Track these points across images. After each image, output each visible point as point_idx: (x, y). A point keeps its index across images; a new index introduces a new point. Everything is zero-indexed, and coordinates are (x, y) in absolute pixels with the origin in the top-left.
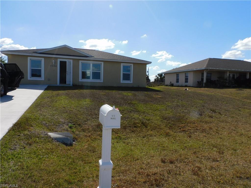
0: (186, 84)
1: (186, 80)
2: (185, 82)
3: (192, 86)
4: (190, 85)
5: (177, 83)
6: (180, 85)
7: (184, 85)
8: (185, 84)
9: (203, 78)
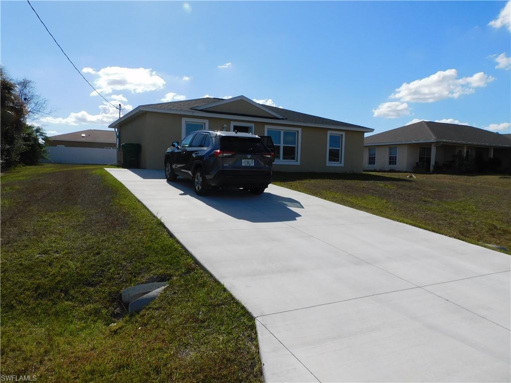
0: (393, 167)
1: (392, 160)
2: (390, 164)
3: (405, 170)
4: (400, 170)
5: (371, 166)
6: (378, 169)
7: (387, 170)
8: (388, 167)
9: (430, 158)
